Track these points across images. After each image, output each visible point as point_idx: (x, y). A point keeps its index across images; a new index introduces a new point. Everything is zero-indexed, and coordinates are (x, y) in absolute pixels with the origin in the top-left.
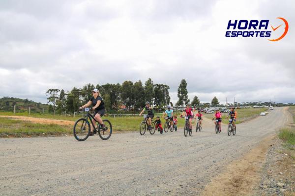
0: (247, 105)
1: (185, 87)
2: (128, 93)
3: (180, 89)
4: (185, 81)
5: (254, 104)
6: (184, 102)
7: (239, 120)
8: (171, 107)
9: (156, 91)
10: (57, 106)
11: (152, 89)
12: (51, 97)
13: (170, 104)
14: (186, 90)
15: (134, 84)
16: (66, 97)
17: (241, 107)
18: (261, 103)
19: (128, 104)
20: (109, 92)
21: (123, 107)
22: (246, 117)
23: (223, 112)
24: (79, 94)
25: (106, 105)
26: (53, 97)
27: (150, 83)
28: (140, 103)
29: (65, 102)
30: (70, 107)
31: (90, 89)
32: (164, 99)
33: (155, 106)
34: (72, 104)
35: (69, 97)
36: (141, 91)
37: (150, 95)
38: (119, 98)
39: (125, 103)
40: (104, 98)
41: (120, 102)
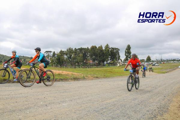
0: (169, 61)
1: (130, 49)
2: (94, 53)
3: (127, 51)
4: (130, 46)
5: (174, 60)
6: (129, 59)
7: (165, 71)
8: (121, 62)
9: (111, 52)
10: (50, 61)
11: (109, 50)
12: (47, 56)
13: (120, 60)
14: (130, 51)
15: (97, 47)
16: (56, 56)
17: (165, 62)
18: (178, 60)
19: (94, 60)
20: (82, 53)
21: (91, 62)
22: (169, 69)
23: (154, 65)
24: (64, 54)
25: (80, 60)
26: (48, 56)
27: (108, 47)
28: (101, 59)
29: (55, 59)
30: (58, 62)
31: (70, 51)
32: (116, 57)
33: (111, 62)
34: (60, 60)
35: (58, 56)
36: (102, 52)
37: (108, 54)
38: (88, 56)
39: (92, 59)
40: (79, 56)
41: (89, 59)
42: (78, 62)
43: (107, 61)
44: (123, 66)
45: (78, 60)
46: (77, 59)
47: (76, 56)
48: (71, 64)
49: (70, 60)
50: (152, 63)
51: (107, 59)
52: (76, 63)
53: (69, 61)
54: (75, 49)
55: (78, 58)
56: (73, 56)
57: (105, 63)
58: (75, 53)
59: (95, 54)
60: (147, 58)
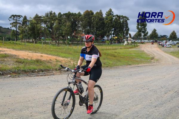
2: (89, 22)
9: (116, 21)
11: (112, 19)
12: (14, 23)
15: (95, 14)
16: (28, 23)
20: (70, 20)
24: (42, 21)
25: (67, 33)
26: (16, 23)
27: (111, 14)
28: (100, 32)
29: (27, 28)
30: (32, 33)
31: (51, 17)
32: (123, 30)
33: (114, 37)
34: (34, 29)
35: (32, 23)
36: (101, 22)
37: (110, 25)
38: (80, 27)
39: (85, 32)
40: (65, 26)
41: (80, 31)
42: (63, 35)
43: (108, 36)
44: (133, 44)
45: (64, 32)
46: (61, 29)
47: (61, 24)
48: (52, 38)
49: (50, 31)
50: (177, 43)
51: (108, 32)
52: (60, 35)
53: (48, 32)
54: (60, 13)
55: (63, 29)
56: (56, 26)
57: (106, 38)
58: (59, 20)
59: (90, 24)
60: (171, 35)
